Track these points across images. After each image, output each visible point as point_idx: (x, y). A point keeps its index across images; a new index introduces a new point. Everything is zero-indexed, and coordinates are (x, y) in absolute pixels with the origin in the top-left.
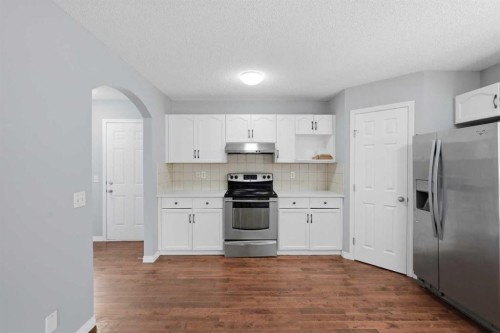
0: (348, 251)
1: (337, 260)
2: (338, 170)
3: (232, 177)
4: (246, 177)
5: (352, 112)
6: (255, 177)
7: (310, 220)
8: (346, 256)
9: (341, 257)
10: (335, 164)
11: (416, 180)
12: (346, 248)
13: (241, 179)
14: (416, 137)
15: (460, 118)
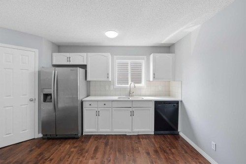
11: (43, 89)
15: (55, 63)
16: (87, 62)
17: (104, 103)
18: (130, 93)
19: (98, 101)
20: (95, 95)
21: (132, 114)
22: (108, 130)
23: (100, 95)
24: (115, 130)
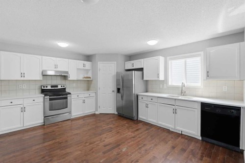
0: (97, 111)
1: (94, 115)
2: (93, 82)
3: (44, 87)
4: (52, 87)
5: (99, 62)
6: (57, 86)
7: (84, 102)
8: (97, 113)
9: (95, 114)
10: (92, 81)
11: (117, 85)
12: (97, 110)
13: (49, 88)
14: (117, 73)
15: (126, 68)
16: (144, 66)
17: (152, 98)
18: (182, 93)
19: (147, 96)
20: (153, 92)
21: (175, 112)
22: (155, 121)
23: (156, 92)
24: (160, 123)
